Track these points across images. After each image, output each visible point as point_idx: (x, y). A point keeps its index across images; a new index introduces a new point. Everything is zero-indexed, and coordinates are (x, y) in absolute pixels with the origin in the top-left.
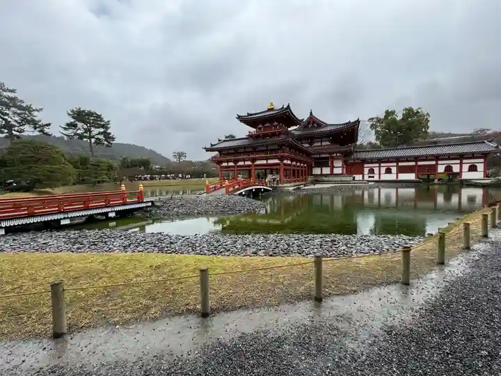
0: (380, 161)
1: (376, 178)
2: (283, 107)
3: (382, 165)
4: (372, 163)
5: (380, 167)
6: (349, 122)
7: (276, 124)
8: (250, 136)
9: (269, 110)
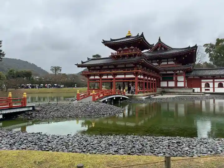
0: (214, 77)
1: (211, 91)
2: (138, 35)
3: (215, 80)
4: (207, 79)
5: (214, 82)
6: (189, 47)
7: (132, 47)
8: (113, 57)
9: (128, 37)
